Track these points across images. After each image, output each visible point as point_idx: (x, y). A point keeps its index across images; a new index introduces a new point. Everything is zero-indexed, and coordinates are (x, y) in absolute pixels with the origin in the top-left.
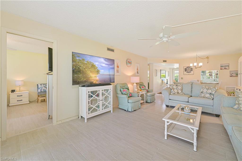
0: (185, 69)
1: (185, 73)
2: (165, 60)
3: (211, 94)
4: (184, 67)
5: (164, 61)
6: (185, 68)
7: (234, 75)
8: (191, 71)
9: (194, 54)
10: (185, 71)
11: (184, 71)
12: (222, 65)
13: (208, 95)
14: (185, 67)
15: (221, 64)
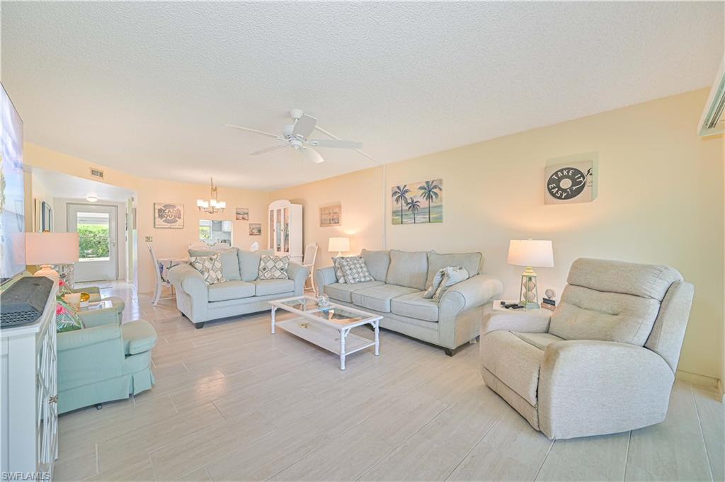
0: (160, 211)
1: (160, 222)
2: (99, 168)
3: (282, 269)
4: (155, 204)
5: (93, 172)
6: (158, 207)
7: (255, 231)
8: (177, 219)
9: (203, 176)
10: (161, 216)
11: (157, 215)
12: (240, 211)
13: (278, 274)
14: (159, 204)
15: (237, 209)
